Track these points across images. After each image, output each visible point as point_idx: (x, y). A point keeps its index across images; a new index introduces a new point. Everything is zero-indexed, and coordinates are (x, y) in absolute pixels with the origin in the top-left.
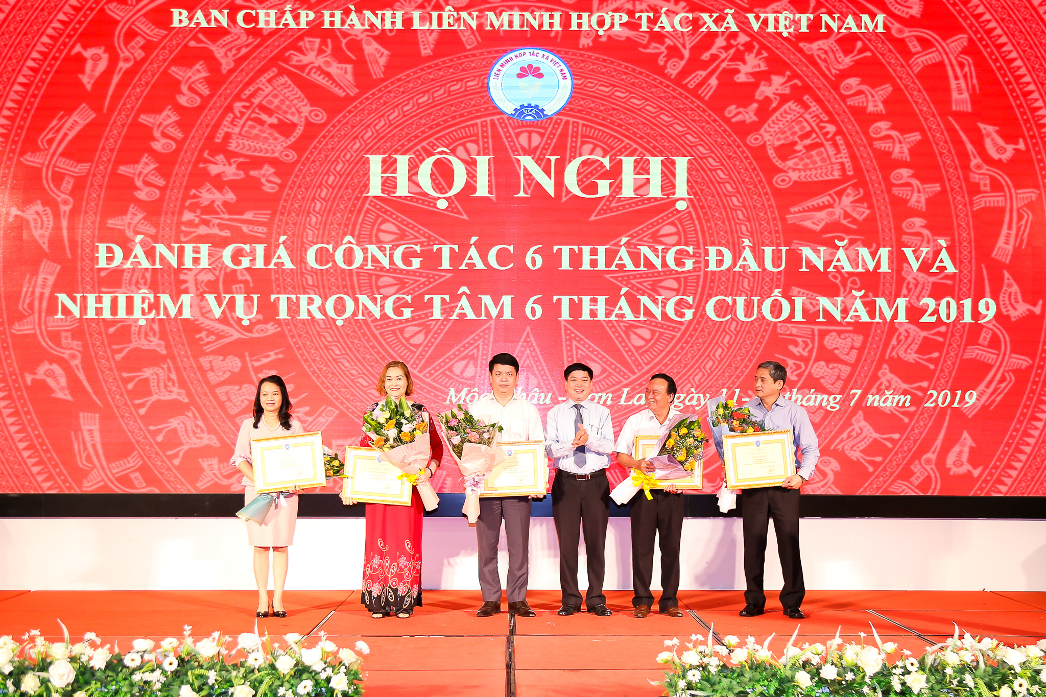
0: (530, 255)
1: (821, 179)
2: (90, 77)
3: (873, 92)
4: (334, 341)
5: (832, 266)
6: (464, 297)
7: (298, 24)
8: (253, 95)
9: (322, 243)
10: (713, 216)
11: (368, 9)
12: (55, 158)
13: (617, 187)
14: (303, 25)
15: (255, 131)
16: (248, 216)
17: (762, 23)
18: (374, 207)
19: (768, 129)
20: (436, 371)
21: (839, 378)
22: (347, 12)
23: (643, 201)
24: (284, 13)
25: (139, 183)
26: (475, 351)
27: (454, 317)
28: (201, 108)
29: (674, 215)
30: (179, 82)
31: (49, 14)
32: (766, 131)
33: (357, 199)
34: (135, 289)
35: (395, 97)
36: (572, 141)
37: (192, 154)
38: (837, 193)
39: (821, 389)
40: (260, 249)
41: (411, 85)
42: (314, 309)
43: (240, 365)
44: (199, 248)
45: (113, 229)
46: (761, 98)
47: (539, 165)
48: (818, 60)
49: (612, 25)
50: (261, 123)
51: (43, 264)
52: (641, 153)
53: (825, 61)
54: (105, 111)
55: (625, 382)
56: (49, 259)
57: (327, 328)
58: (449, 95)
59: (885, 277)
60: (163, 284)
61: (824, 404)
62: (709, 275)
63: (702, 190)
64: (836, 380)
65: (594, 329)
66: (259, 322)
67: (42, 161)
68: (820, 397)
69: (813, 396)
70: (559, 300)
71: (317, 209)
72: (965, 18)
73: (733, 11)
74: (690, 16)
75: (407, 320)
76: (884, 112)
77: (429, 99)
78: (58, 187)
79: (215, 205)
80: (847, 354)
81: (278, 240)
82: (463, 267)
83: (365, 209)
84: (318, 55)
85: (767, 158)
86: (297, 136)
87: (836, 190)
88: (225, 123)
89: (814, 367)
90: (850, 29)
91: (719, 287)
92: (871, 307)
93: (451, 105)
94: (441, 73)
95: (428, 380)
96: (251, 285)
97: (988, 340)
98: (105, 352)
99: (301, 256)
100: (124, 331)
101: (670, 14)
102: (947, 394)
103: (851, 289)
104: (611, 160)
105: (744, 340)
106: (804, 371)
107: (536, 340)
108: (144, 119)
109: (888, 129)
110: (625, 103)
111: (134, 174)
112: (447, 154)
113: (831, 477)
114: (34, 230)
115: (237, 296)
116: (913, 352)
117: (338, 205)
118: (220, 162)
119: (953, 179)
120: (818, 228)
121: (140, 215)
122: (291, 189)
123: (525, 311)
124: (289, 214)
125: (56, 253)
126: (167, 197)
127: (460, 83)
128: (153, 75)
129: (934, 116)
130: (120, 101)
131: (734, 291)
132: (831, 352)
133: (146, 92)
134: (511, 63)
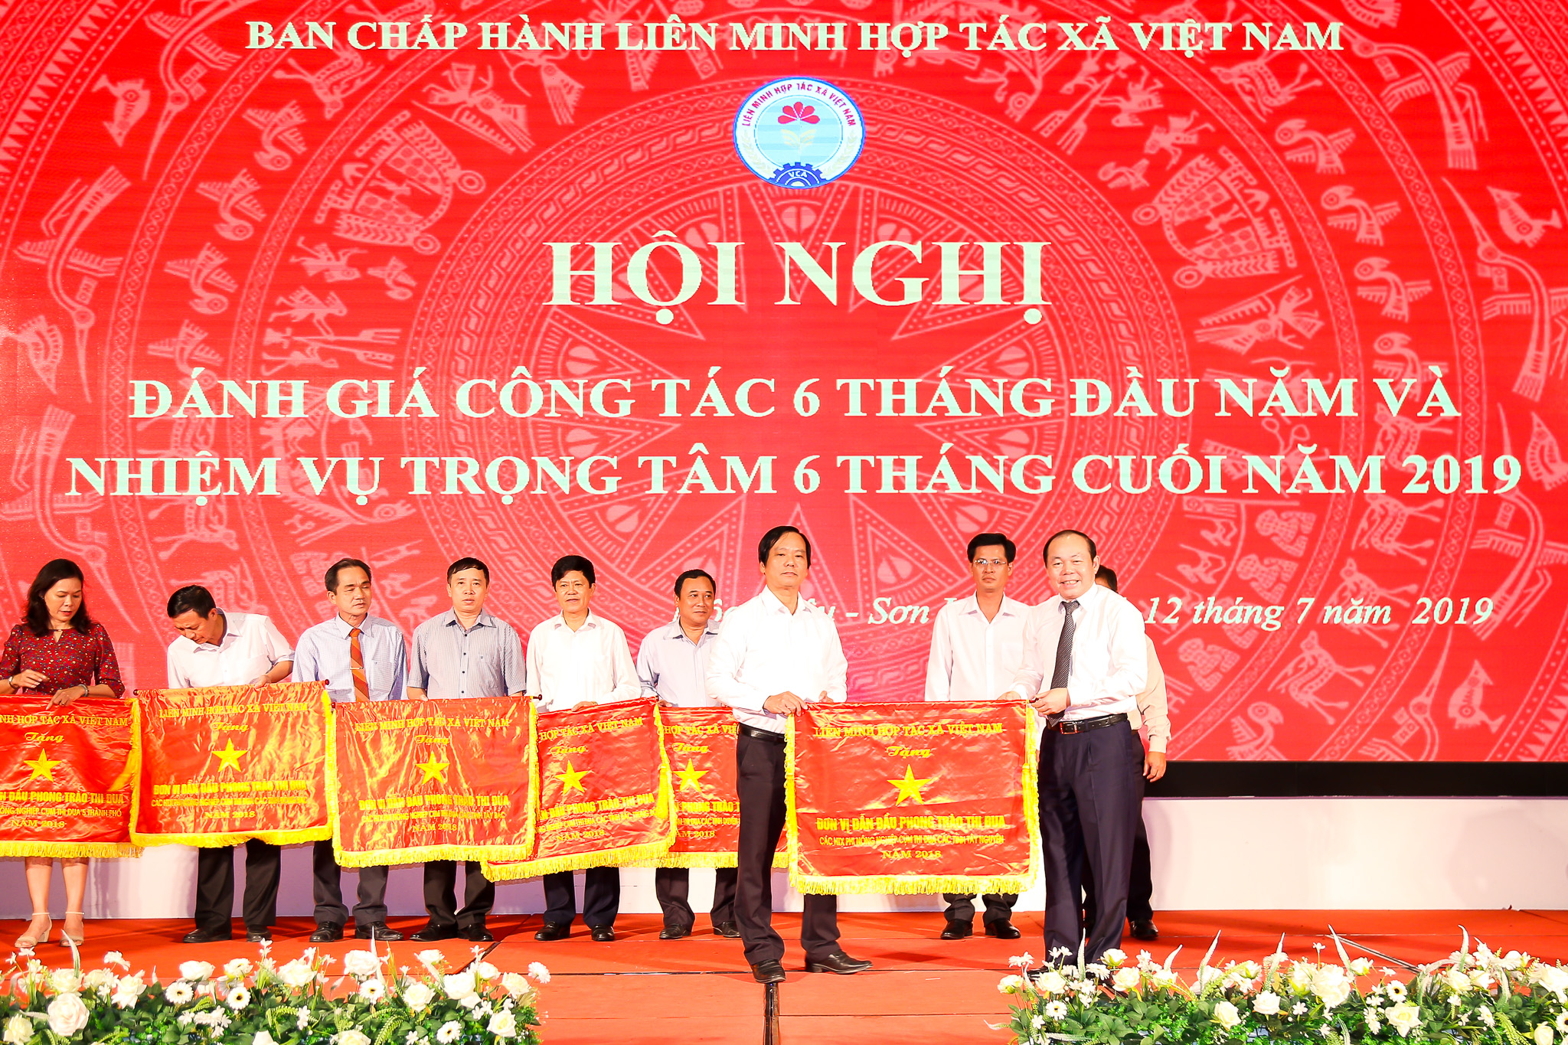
0: (800, 393)
1: (1246, 274)
2: (122, 125)
3: (1325, 140)
4: (499, 529)
5: (1266, 407)
6: (699, 459)
7: (442, 43)
8: (373, 152)
9: (480, 377)
10: (1082, 332)
11: (549, 21)
12: (67, 250)
13: (934, 288)
14: (450, 45)
15: (376, 207)
16: (366, 335)
17: (1154, 36)
18: (560, 321)
19: (1165, 199)
20: (656, 573)
21: (1279, 580)
22: (516, 26)
23: (974, 312)
24: (419, 27)
25: (198, 290)
26: (717, 542)
27: (684, 490)
28: (293, 172)
29: (1021, 331)
30: (260, 132)
31: (59, 30)
32: (1161, 201)
33: (534, 309)
34: (192, 450)
35: (591, 154)
36: (864, 220)
37: (279, 243)
38: (1272, 296)
39: (1252, 598)
40: (384, 387)
41: (615, 135)
42: (468, 479)
44: (289, 386)
45: (157, 358)
46: (1153, 152)
47: (814, 256)
48: (1240, 93)
49: (924, 42)
50: (386, 193)
51: (48, 412)
52: (970, 236)
53: (1251, 93)
54: (145, 174)
55: (949, 588)
56: (56, 405)
57: (487, 508)
58: (674, 151)
59: (1348, 424)
60: (234, 443)
61: (1257, 620)
62: (1077, 422)
63: (1064, 293)
64: (1275, 584)
65: (900, 508)
66: (382, 500)
67: (46, 255)
68: (1250, 609)
69: (1240, 609)
70: (846, 463)
71: (472, 326)
72: (1466, 28)
73: (1108, 19)
74: (1044, 27)
75: (611, 495)
76: (1343, 171)
77: (643, 157)
78: (72, 295)
79: (315, 321)
80: (1292, 544)
81: (412, 372)
82: (697, 413)
83: (545, 325)
84: (473, 89)
85: (1164, 242)
86: (441, 214)
87: (1271, 290)
88: (329, 195)
89: (1241, 564)
90: (1289, 45)
91: (1091, 441)
92: (1327, 470)
93: (678, 166)
94: (662, 117)
95: (645, 588)
96: (370, 441)
97: (1509, 520)
98: (144, 547)
99: (447, 397)
100: (173, 515)
101: (1012, 24)
102: (1447, 604)
103: (1296, 443)
104: (924, 248)
105: (1132, 523)
106: (1224, 572)
107: (809, 524)
108: (207, 190)
109: (1349, 197)
110: (944, 160)
111: (189, 274)
112: (671, 239)
113: (1269, 732)
114: (33, 361)
115: (348, 460)
116: (1393, 539)
117: (504, 319)
118: (322, 255)
119: (1452, 273)
120: (1243, 350)
121: (200, 336)
122: (432, 295)
123: (793, 482)
124: (429, 333)
125: (68, 395)
126: (240, 310)
127: (691, 132)
128: (219, 122)
129: (1419, 177)
130: (167, 161)
131: (1115, 447)
132: (1267, 540)
133: (207, 148)
134: (769, 101)
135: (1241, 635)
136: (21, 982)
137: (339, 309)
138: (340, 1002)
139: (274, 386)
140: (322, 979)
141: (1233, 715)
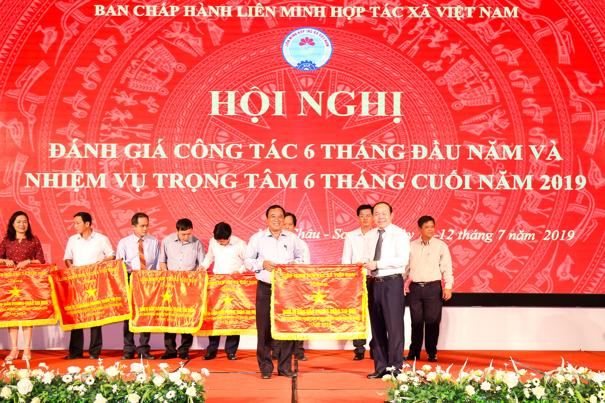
0: (307, 150)
1: (480, 104)
2: (47, 44)
3: (511, 52)
4: (190, 201)
5: (487, 156)
6: (268, 175)
7: (169, 14)
8: (143, 56)
9: (184, 143)
10: (416, 126)
11: (211, 5)
12: (25, 93)
13: (359, 109)
14: (173, 14)
15: (144, 77)
16: (140, 127)
17: (445, 12)
18: (215, 121)
19: (449, 75)
20: (251, 219)
21: (491, 223)
22: (198, 7)
23: (374, 118)
24: (161, 7)
25: (75, 108)
27: (262, 187)
28: (112, 63)
29: (392, 126)
30: (99, 48)
31: (23, 8)
32: (447, 76)
33: (205, 117)
34: (73, 171)
35: (227, 57)
36: (332, 83)
37: (107, 91)
38: (490, 113)
39: (481, 230)
40: (147, 146)
41: (236, 50)
42: (179, 182)
44: (110, 146)
45: (59, 134)
46: (444, 57)
47: (313, 97)
48: (478, 34)
49: (356, 14)
50: (148, 72)
51: (18, 155)
52: (373, 89)
53: (482, 34)
54: (55, 64)
56: (21, 153)
57: (186, 193)
58: (259, 56)
59: (519, 163)
60: (89, 167)
61: (483, 238)
62: (414, 162)
63: (409, 112)
65: (345, 194)
66: (146, 190)
67: (17, 95)
68: (480, 234)
69: (476, 234)
70: (324, 177)
71: (181, 123)
72: (567, 9)
73: (427, 5)
74: (402, 8)
75: (234, 189)
76: (518, 65)
77: (247, 58)
78: (27, 110)
79: (120, 121)
80: (497, 209)
81: (158, 141)
82: (267, 157)
83: (209, 123)
84: (181, 32)
85: (448, 92)
86: (169, 80)
87: (489, 111)
88: (126, 72)
89: (477, 217)
90: (497, 15)
91: (419, 169)
92: (510, 181)
93: (260, 62)
94: (254, 43)
95: (247, 224)
96: (141, 167)
97: (581, 200)
98: (54, 207)
99: (171, 151)
100: (66, 195)
101: (390, 7)
102: (556, 233)
103: (499, 170)
104: (355, 94)
105: (435, 201)
106: (471, 219)
107: (310, 200)
108: (78, 70)
109: (520, 75)
110: (363, 60)
111: (72, 102)
112: (258, 90)
113: (487, 282)
114: (12, 135)
115: (133, 174)
116: (536, 207)
117: (193, 121)
118: (123, 95)
119: (560, 104)
120: (478, 134)
121: (76, 127)
122: (165, 111)
123: (304, 184)
124: (164, 126)
125: (25, 149)
126: (91, 116)
127: (265, 49)
128: (84, 44)
129: (548, 67)
130: (64, 59)
131: (428, 171)
132: (487, 208)
133: (79, 54)
134: (296, 37)
135: (477, 244)
136: (7, 374)
137: (129, 116)
138: (129, 383)
139: (104, 146)
140: (122, 374)
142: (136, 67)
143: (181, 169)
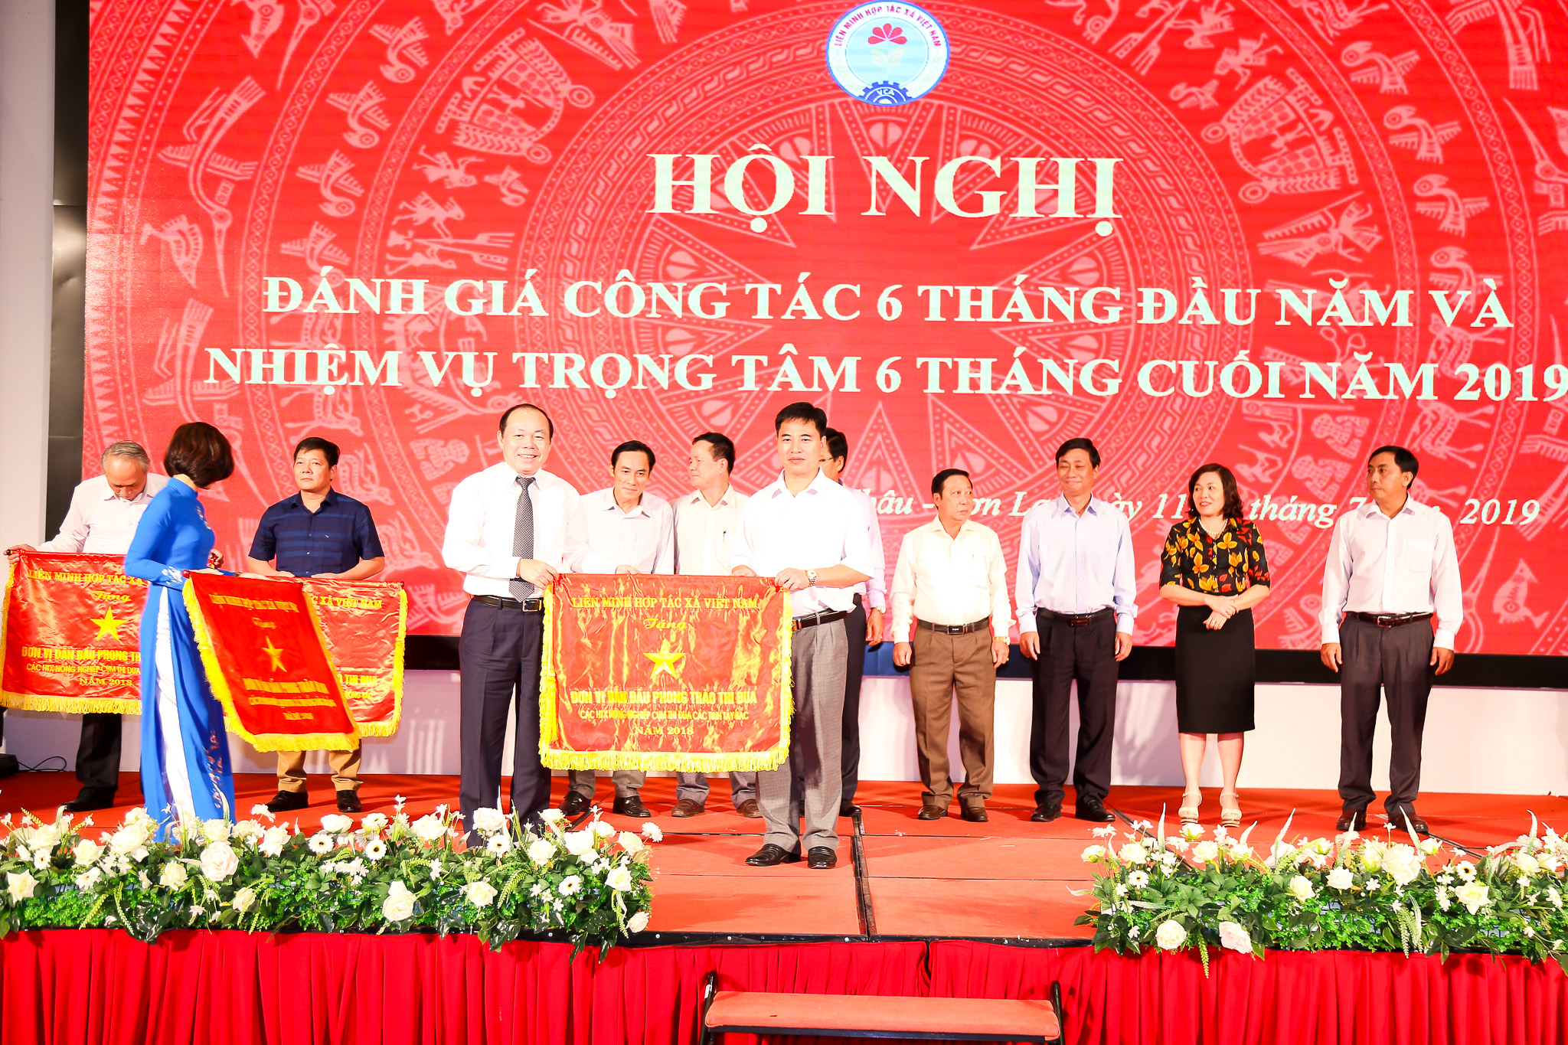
0: (884, 298)
1: (1309, 190)
2: (259, 37)
3: (1389, 61)
4: (602, 421)
5: (1325, 316)
6: (789, 358)
8: (490, 66)
9: (587, 279)
10: (1150, 244)
12: (207, 155)
13: (1011, 201)
15: (492, 119)
16: (482, 239)
18: (662, 228)
19: (1233, 118)
20: (747, 464)
21: (1332, 480)
23: (1048, 224)
25: (327, 193)
27: (774, 387)
28: (418, 82)
29: (1092, 243)
30: (386, 46)
32: (1229, 120)
33: (638, 216)
34: (320, 344)
35: (693, 71)
36: (947, 136)
37: (403, 151)
38: (1333, 211)
39: (1307, 496)
40: (498, 287)
41: (716, 54)
42: (574, 374)
43: (467, 452)
44: (411, 285)
45: (288, 256)
46: (1224, 72)
47: (899, 170)
48: (1309, 16)
50: (502, 106)
51: (188, 306)
52: (1047, 152)
53: (1319, 17)
54: (279, 85)
55: (1019, 483)
56: (196, 299)
57: (592, 401)
58: (770, 69)
59: (1403, 334)
60: (359, 336)
61: (1310, 518)
62: (1144, 329)
63: (1134, 207)
64: (1329, 484)
65: (975, 407)
66: (495, 392)
67: (188, 158)
68: (1304, 507)
69: (1295, 507)
70: (925, 365)
71: (580, 231)
75: (706, 392)
76: (1406, 92)
77: (742, 74)
78: (211, 197)
79: (435, 224)
80: (1346, 445)
81: (523, 274)
82: (787, 316)
83: (648, 231)
84: (583, 9)
85: (1230, 157)
86: (552, 126)
87: (1333, 205)
88: (449, 106)
89: (1296, 465)
91: (1157, 347)
92: (1381, 377)
93: (774, 83)
94: (759, 37)
96: (485, 339)
97: (1557, 426)
99: (556, 297)
100: (303, 403)
102: (1494, 506)
103: (1352, 351)
104: (1003, 163)
105: (1194, 424)
106: (1280, 471)
107: (890, 421)
108: (336, 100)
109: (1411, 117)
110: (1023, 80)
111: (319, 178)
112: (766, 152)
114: (175, 257)
115: (464, 354)
116: (1443, 444)
117: (610, 225)
118: (442, 162)
119: (1509, 190)
120: (1304, 262)
121: (328, 237)
122: (543, 202)
123: (875, 381)
124: (540, 237)
125: (207, 293)
126: (366, 212)
127: (786, 52)
128: (348, 37)
129: (1481, 97)
130: (299, 73)
131: (1179, 352)
132: (1322, 443)
133: (337, 61)
134: (860, 22)
135: (1295, 531)
137: (457, 212)
139: (396, 285)
141: (1286, 606)
142: (475, 93)
143: (579, 343)
